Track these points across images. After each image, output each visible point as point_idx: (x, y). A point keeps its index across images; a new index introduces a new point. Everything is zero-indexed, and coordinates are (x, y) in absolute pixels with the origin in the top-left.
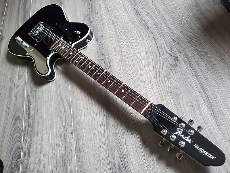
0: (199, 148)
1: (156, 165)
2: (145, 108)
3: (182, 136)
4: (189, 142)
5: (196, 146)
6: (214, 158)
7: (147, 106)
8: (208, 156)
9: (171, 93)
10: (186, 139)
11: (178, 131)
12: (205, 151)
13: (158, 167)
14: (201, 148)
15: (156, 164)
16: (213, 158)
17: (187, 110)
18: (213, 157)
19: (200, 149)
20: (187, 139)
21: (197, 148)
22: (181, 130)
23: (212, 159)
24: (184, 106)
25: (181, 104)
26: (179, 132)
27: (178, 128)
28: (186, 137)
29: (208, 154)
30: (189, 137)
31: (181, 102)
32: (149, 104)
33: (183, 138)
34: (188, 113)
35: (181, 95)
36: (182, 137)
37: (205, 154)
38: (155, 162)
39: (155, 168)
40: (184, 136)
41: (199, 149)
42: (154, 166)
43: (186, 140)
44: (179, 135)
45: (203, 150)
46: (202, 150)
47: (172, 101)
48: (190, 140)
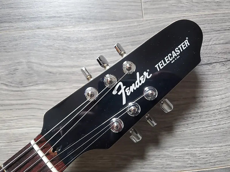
0: (165, 62)
1: (167, 153)
2: (45, 160)
3: (133, 88)
4: (148, 77)
5: (160, 66)
6: (187, 41)
7: (41, 154)
8: (182, 51)
9: (21, 83)
10: (140, 82)
11: (119, 93)
12: (173, 52)
13: (171, 149)
14: (165, 58)
15: (165, 152)
16: (187, 43)
17: (69, 63)
18: (185, 42)
19: (166, 60)
20: (140, 80)
21: (164, 65)
22: (120, 87)
23: (189, 45)
24: (60, 67)
25: (54, 70)
26: (122, 91)
27: (114, 92)
28: (138, 81)
29: (179, 49)
30: (138, 74)
31: (50, 70)
32: (36, 148)
33: (138, 87)
34: (76, 64)
35: (35, 64)
36: (135, 89)
37: (178, 54)
38: (160, 153)
39: (172, 155)
40: (134, 84)
41: (168, 62)
42: (169, 156)
43: (143, 82)
44: (128, 94)
45: (170, 55)
46: (171, 57)
47: (41, 87)
48: (146, 74)
